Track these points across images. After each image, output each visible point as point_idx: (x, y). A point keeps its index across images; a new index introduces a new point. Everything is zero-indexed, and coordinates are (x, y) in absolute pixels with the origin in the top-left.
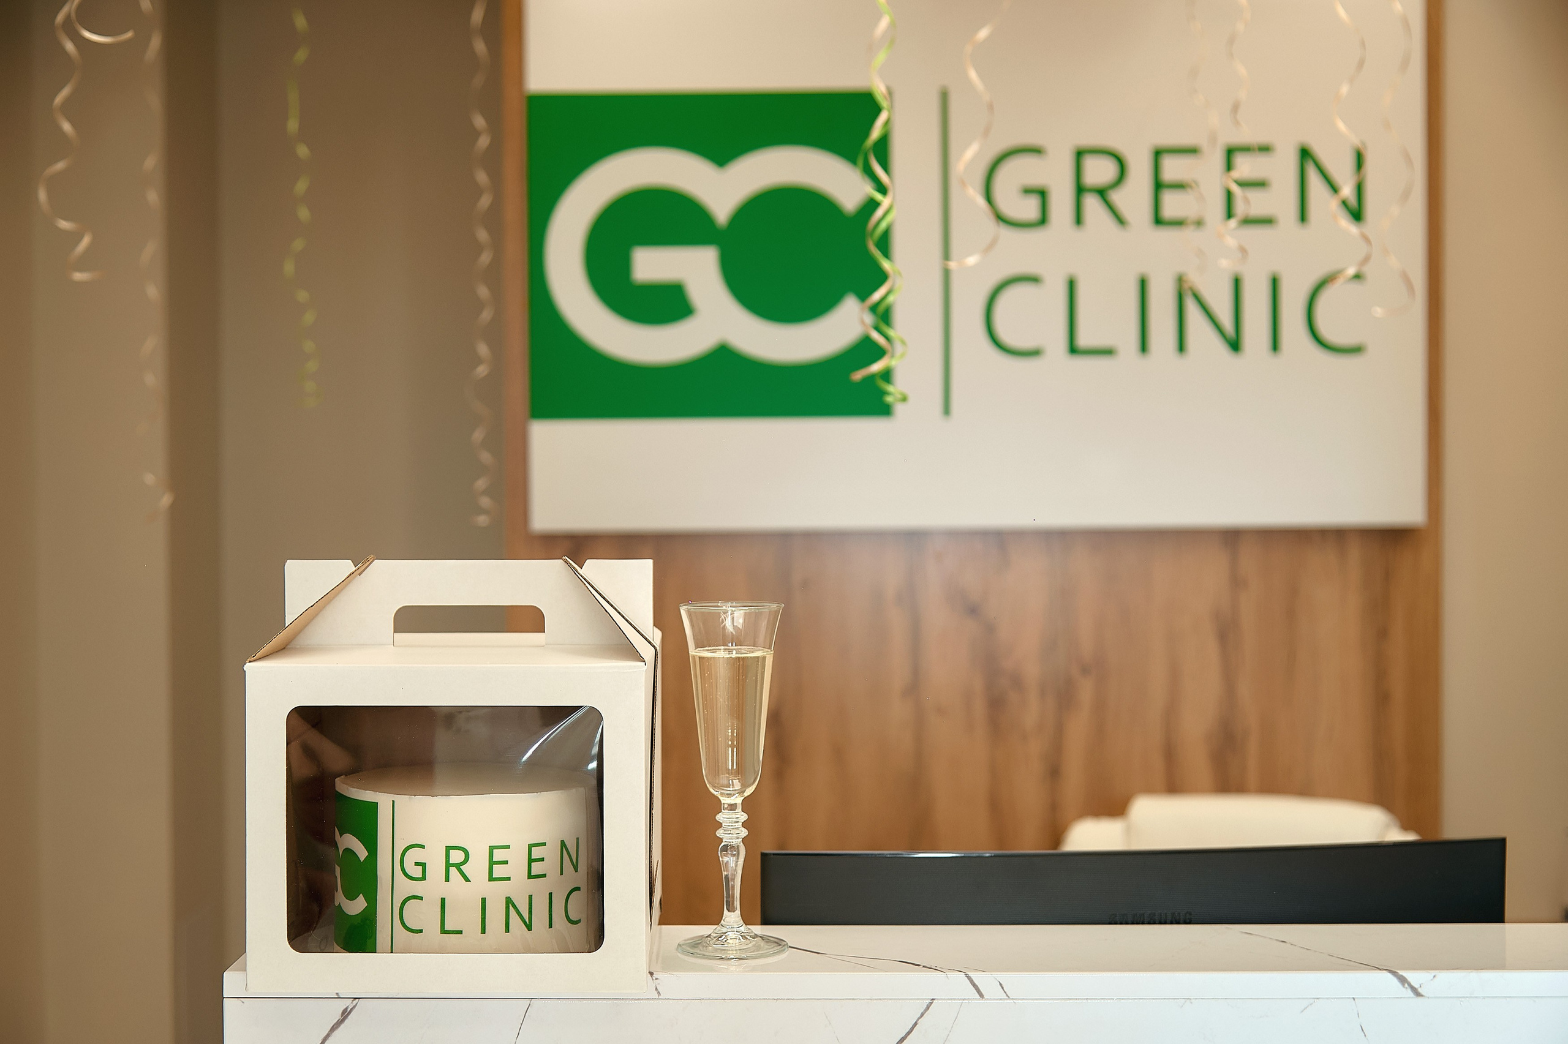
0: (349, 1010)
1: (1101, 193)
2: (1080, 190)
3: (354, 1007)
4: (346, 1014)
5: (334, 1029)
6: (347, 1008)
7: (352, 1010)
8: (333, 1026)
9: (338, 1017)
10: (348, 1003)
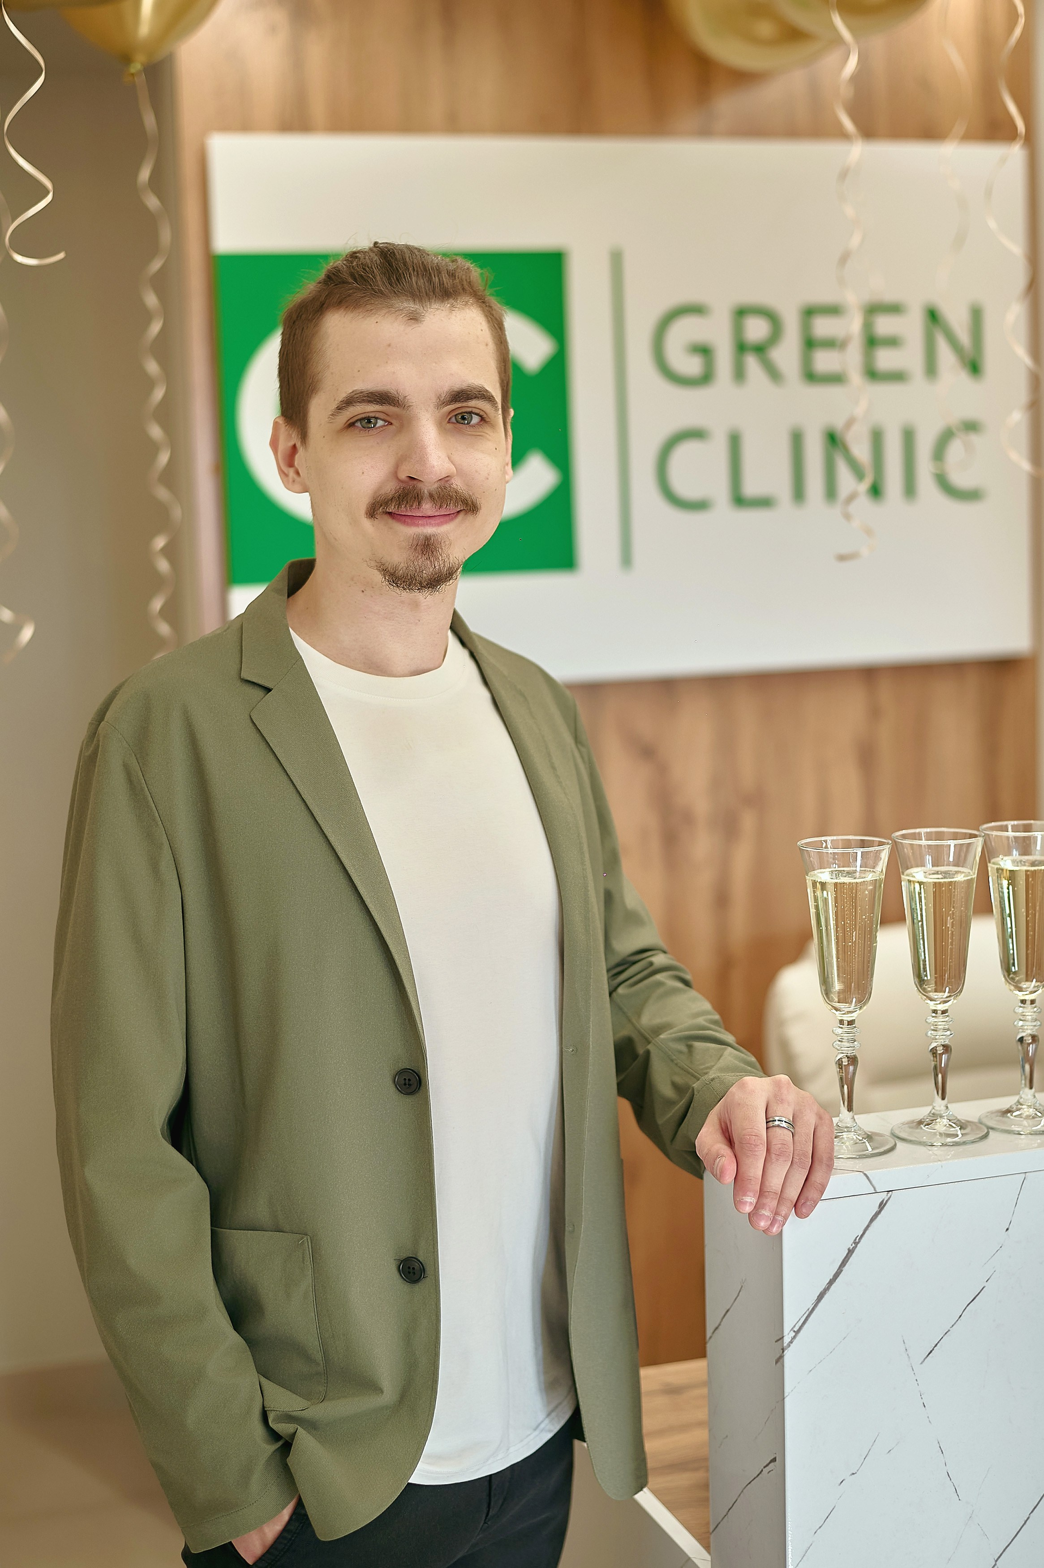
0: (884, 1202)
1: (760, 349)
2: (741, 347)
3: (889, 1199)
4: (882, 1205)
5: (872, 1220)
6: (883, 1201)
7: (887, 1201)
8: (872, 1217)
9: (876, 1209)
10: (884, 1196)
